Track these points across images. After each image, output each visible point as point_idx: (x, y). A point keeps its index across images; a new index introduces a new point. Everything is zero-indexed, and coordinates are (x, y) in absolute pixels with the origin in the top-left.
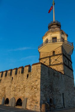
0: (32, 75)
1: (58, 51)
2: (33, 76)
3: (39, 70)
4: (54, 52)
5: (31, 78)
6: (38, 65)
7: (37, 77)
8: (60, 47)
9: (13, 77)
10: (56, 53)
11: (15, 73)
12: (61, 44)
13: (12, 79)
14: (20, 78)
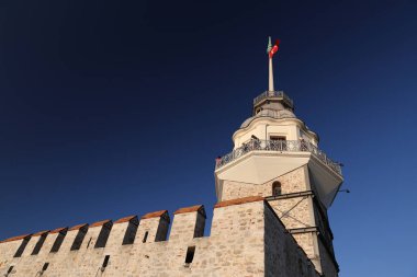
0: (217, 249)
1: (295, 182)
2: (219, 254)
3: (253, 227)
4: (276, 185)
5: (209, 267)
6: (247, 206)
7: (241, 260)
8: (302, 170)
9: (107, 257)
10: (285, 190)
11: (123, 237)
12: (306, 160)
13: (105, 264)
14: (145, 260)
